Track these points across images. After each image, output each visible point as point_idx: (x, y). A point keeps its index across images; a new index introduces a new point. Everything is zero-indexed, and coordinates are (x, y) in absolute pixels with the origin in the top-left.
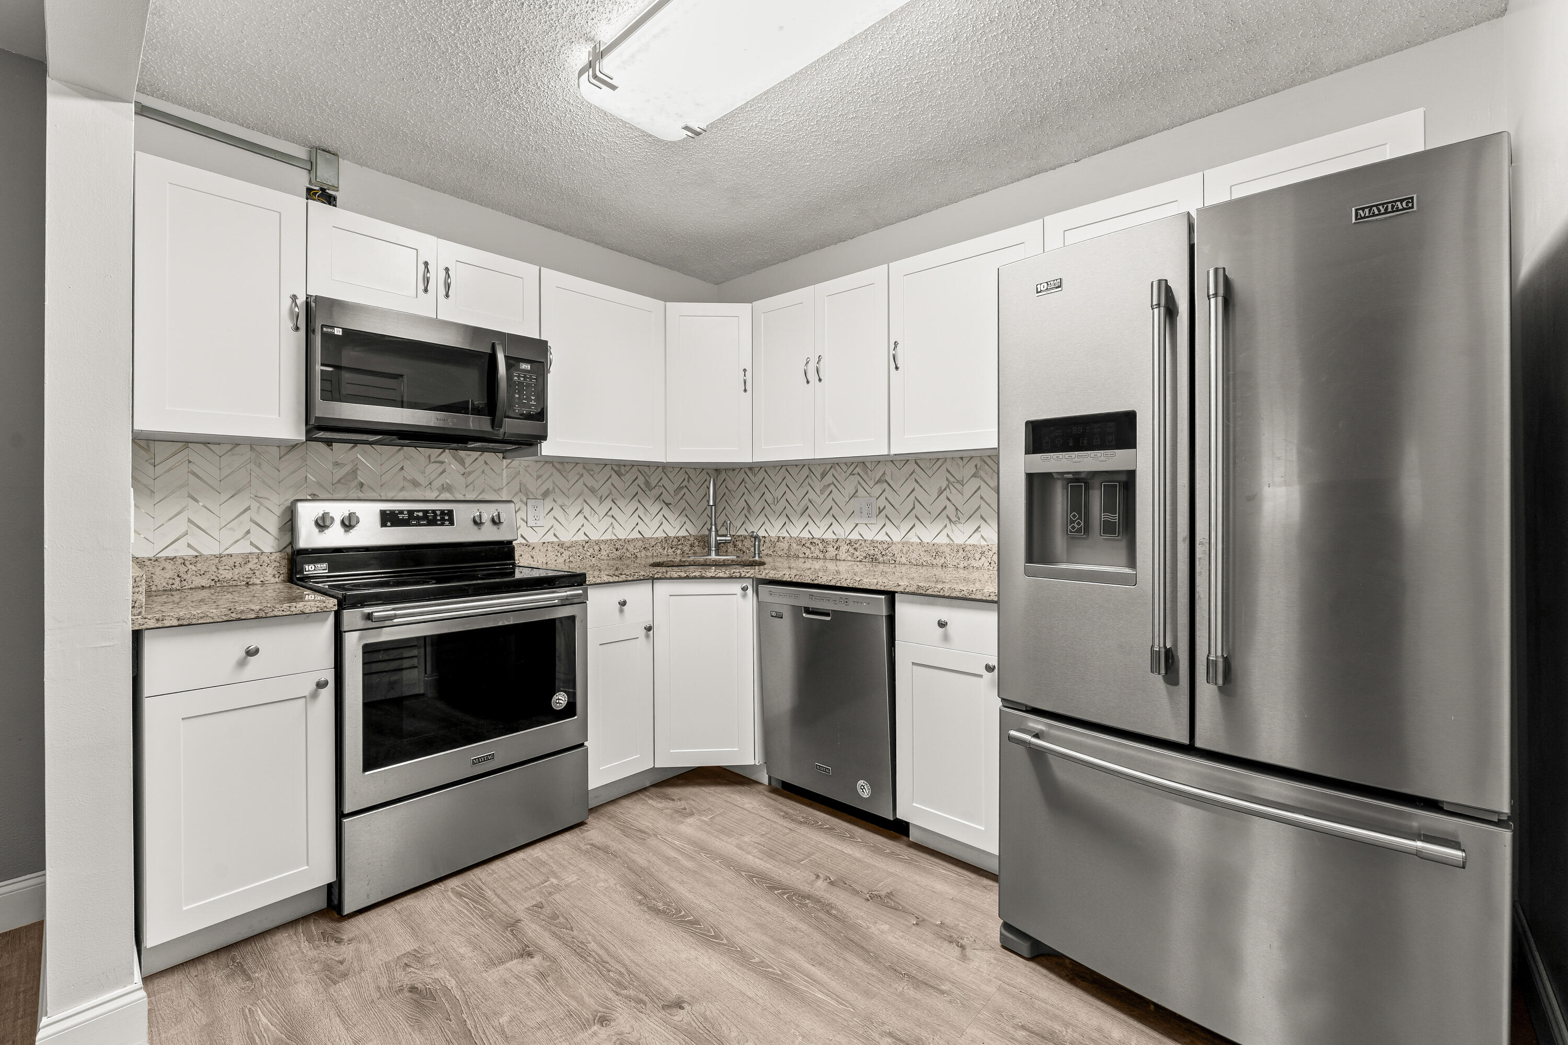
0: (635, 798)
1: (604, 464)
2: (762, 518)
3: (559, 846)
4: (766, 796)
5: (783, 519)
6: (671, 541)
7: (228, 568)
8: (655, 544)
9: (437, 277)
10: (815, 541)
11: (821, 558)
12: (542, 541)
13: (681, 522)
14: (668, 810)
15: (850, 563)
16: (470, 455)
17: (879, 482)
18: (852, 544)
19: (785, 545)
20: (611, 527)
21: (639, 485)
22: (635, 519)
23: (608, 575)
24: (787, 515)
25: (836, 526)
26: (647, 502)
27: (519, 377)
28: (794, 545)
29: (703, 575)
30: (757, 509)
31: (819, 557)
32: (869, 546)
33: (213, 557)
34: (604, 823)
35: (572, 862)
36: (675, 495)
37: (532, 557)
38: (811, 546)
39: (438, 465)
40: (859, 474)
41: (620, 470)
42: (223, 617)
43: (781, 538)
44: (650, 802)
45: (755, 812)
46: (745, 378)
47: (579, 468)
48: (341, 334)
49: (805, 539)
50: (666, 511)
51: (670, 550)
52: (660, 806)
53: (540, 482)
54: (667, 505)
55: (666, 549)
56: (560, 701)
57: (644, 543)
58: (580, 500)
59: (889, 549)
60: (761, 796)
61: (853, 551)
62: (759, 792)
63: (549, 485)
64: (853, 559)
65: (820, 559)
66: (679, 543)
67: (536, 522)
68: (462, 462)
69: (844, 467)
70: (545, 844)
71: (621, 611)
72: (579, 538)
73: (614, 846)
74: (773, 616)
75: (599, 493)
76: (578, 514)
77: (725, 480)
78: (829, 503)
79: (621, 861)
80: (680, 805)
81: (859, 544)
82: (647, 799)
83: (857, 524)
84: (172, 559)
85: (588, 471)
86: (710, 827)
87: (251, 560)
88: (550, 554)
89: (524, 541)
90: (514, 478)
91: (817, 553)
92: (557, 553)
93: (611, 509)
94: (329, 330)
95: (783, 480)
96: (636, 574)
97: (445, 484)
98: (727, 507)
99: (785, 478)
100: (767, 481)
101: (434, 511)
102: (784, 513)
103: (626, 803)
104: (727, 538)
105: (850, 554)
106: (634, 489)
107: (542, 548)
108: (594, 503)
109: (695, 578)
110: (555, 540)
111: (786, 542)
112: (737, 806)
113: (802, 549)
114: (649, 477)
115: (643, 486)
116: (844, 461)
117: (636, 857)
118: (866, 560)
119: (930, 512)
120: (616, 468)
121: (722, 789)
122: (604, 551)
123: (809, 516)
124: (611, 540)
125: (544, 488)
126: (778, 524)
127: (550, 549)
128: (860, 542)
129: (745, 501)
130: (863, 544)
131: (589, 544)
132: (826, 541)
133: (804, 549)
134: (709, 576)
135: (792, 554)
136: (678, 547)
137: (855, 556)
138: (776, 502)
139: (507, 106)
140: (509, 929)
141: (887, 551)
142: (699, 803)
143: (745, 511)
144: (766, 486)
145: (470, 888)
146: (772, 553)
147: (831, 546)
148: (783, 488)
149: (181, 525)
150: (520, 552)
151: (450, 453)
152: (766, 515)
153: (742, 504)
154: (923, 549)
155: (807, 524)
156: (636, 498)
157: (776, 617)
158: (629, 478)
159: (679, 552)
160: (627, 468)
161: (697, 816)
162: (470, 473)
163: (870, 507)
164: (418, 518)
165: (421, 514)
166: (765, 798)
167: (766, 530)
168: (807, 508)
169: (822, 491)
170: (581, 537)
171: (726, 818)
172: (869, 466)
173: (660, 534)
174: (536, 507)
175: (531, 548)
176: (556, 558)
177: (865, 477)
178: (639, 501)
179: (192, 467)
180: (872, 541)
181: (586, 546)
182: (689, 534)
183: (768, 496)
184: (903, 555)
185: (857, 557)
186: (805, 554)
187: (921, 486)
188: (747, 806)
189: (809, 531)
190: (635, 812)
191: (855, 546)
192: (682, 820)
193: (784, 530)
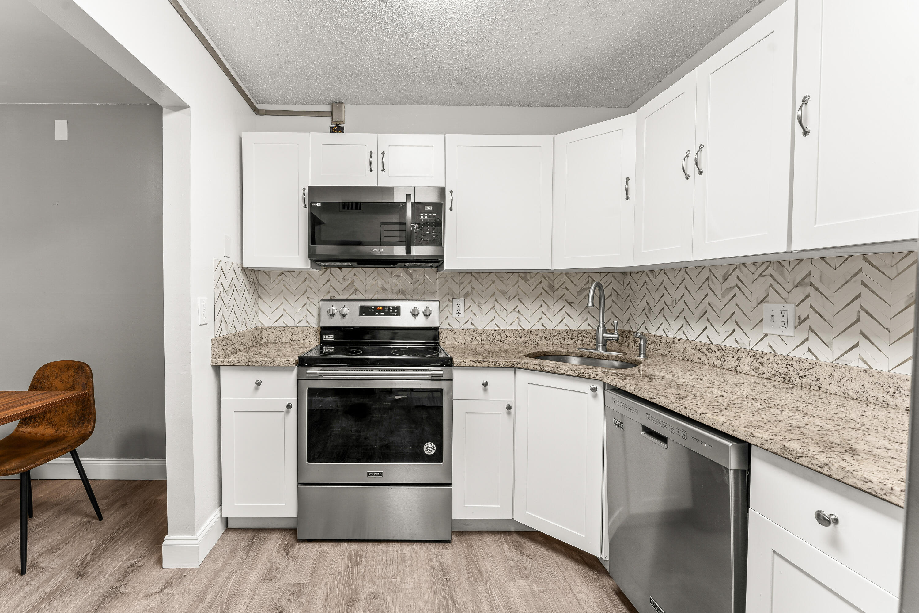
0: (497, 537)
1: (513, 273)
2: (661, 319)
3: (422, 552)
4: (608, 595)
5: (681, 321)
6: (571, 333)
7: (296, 334)
8: (556, 335)
9: (376, 159)
10: (712, 347)
11: (718, 366)
12: (462, 328)
13: (583, 318)
14: (512, 562)
15: (753, 379)
16: (415, 271)
17: (800, 284)
18: (757, 357)
19: (680, 347)
20: (517, 320)
21: (542, 288)
22: (539, 314)
23: (472, 361)
24: (685, 318)
25: (738, 334)
26: (551, 302)
27: (424, 216)
28: (689, 349)
29: (555, 371)
30: (656, 309)
31: (715, 365)
32: (780, 362)
33: (290, 328)
34: (461, 549)
35: (420, 571)
36: (577, 296)
37: (454, 339)
38: (706, 352)
39: (397, 278)
40: (771, 275)
41: (526, 277)
42: (246, 364)
43: (676, 340)
44: (505, 546)
45: (585, 607)
46: (627, 186)
47: (492, 277)
48: (320, 206)
49: (701, 344)
50: (568, 309)
51: (570, 341)
52: (509, 554)
53: (462, 286)
54: (569, 303)
55: (566, 340)
56: (430, 449)
57: (546, 333)
58: (493, 299)
59: (812, 371)
60: (602, 592)
61: (758, 365)
62: (604, 586)
63: (469, 289)
64: (757, 375)
65: (716, 367)
66: (580, 335)
67: (458, 314)
68: (411, 275)
69: (753, 269)
70: (416, 545)
71: (485, 390)
72: (491, 327)
73: (454, 575)
74: (615, 424)
75: (508, 295)
76: (490, 310)
77: (630, 282)
78: (732, 308)
79: (447, 591)
80: (526, 562)
81: (766, 358)
82: (504, 542)
83: (766, 335)
84: (275, 328)
85: (499, 278)
86: (533, 600)
87: (305, 330)
88: (467, 337)
89: (450, 327)
90: (444, 285)
91: (714, 360)
92: (472, 337)
93: (517, 306)
94: (315, 204)
95: (682, 282)
96: (497, 362)
97: (400, 290)
98: (632, 306)
99: (684, 280)
100: (667, 283)
101: (389, 307)
102: (682, 316)
103: (488, 538)
104: (614, 336)
105: (754, 368)
106: (539, 290)
107: (461, 333)
108: (504, 302)
109: (548, 372)
110: (473, 327)
111: (681, 345)
112: (572, 590)
113: (698, 354)
114: (553, 281)
115: (546, 288)
116: (752, 260)
117: (459, 593)
118: (775, 379)
119: (887, 329)
120: (522, 275)
121: (570, 564)
122: (510, 338)
123: (708, 320)
124: (516, 330)
125: (465, 291)
126: (676, 326)
127: (467, 334)
128: (768, 356)
129: (646, 301)
130: (772, 359)
131: (497, 332)
132: (724, 349)
133: (700, 355)
134: (560, 373)
135: (687, 357)
136: (578, 338)
137: (760, 371)
138: (674, 305)
139: (385, 23)
140: (349, 603)
141: (807, 373)
142: (541, 569)
143: (646, 311)
144: (665, 288)
145: (357, 556)
146: (667, 353)
147: (731, 355)
148: (682, 290)
149: (280, 312)
150: (446, 335)
151: (404, 270)
152: (664, 316)
153: (644, 304)
154: (870, 380)
155: (706, 328)
156: (540, 298)
157: (617, 425)
158: (534, 282)
159: (579, 342)
160: (533, 275)
161: (530, 581)
162: (416, 282)
163: (786, 316)
164: (380, 311)
165: (381, 308)
166: (605, 596)
167: (664, 330)
168: (706, 311)
169: (724, 295)
170: (492, 326)
171: (553, 598)
172: (786, 266)
173: (562, 327)
174: (458, 304)
175: (453, 332)
176: (472, 340)
177: (780, 279)
178: (543, 300)
179: (285, 283)
180: (785, 358)
181: (495, 333)
182: (592, 328)
183: (667, 298)
184: (833, 382)
185: (763, 373)
186: (700, 359)
187: (873, 291)
188: (581, 596)
189: (708, 337)
190: (488, 551)
191: (761, 360)
192: (516, 579)
193: (681, 332)
